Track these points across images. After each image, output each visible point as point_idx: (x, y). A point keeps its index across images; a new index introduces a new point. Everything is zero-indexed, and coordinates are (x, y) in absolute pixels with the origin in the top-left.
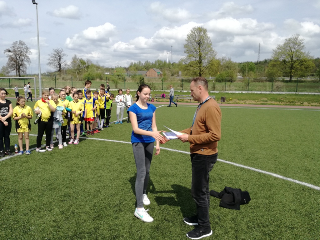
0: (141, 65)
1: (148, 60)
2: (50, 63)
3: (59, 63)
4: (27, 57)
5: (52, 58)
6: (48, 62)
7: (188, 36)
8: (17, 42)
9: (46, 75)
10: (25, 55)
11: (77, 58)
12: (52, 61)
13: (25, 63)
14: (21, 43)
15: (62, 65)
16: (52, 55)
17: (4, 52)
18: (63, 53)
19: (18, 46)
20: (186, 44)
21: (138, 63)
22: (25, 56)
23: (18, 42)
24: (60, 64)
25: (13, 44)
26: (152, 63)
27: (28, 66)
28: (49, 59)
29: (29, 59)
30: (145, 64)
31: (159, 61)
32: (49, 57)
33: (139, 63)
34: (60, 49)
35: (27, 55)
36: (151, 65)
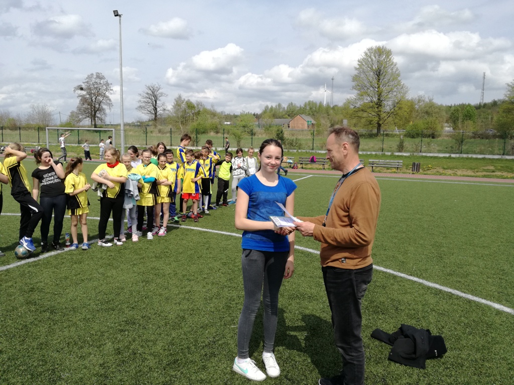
0: (281, 110)
1: (293, 102)
2: (140, 107)
3: (154, 107)
4: (107, 97)
5: (145, 100)
6: (138, 105)
7: (359, 61)
8: (92, 74)
9: (135, 126)
10: (105, 94)
11: (183, 99)
12: (144, 104)
13: (104, 107)
14: (99, 76)
15: (158, 109)
16: (145, 94)
17: (74, 91)
18: (160, 91)
19: (94, 80)
20: (356, 76)
21: (276, 106)
22: (104, 96)
23: (95, 74)
24: (156, 109)
25: (87, 78)
26: (299, 106)
27: (107, 111)
28: (140, 101)
29: (110, 100)
30: (287, 107)
31: (311, 103)
32: (139, 98)
33: (278, 107)
34: (157, 85)
35: (107, 94)
36: (297, 109)
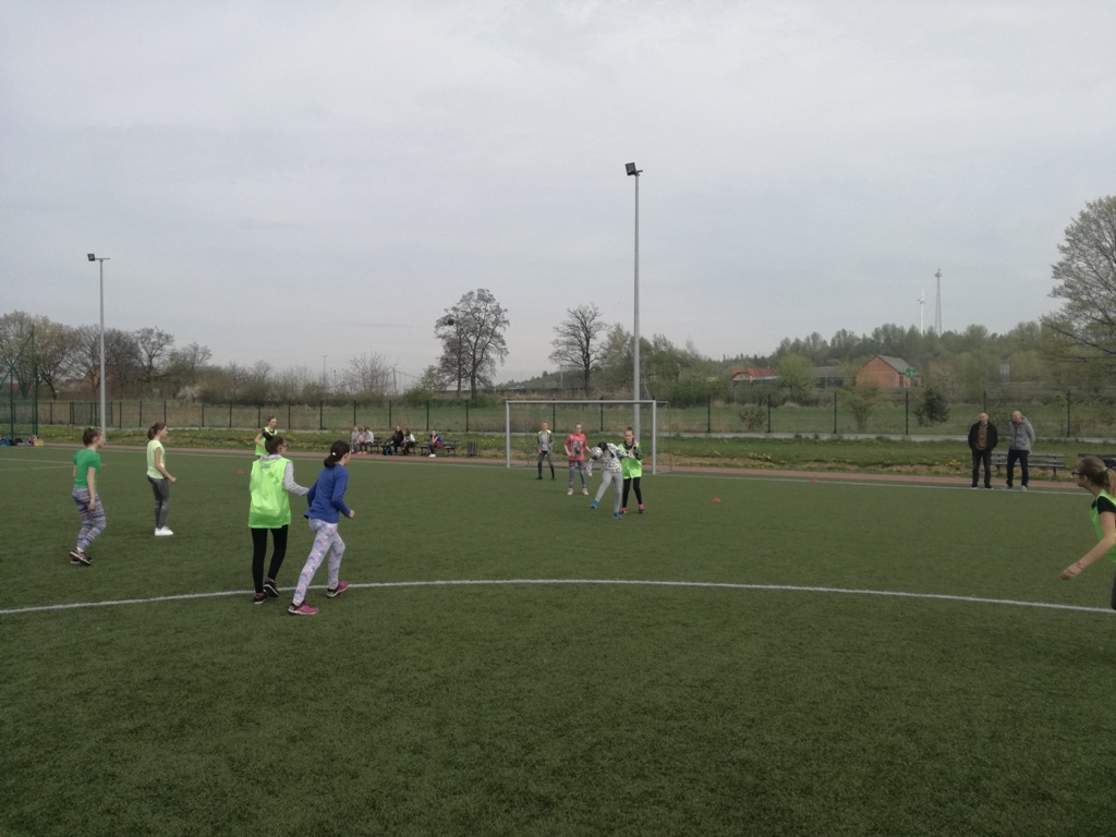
0: (819, 347)
1: (847, 329)
2: (558, 353)
3: (584, 352)
4: (498, 337)
5: (565, 339)
6: (553, 349)
8: (471, 293)
10: (493, 331)
11: (624, 334)
12: (563, 348)
13: (492, 355)
14: (484, 297)
15: (592, 357)
16: (566, 328)
17: (437, 327)
18: (597, 320)
19: (473, 304)
20: (1061, 264)
22: (493, 334)
23: (476, 293)
24: (588, 356)
25: (462, 301)
26: (861, 337)
27: (498, 366)
28: (556, 342)
29: (503, 343)
30: (833, 340)
31: (890, 329)
32: (555, 336)
33: (811, 341)
34: (591, 309)
35: (498, 330)
36: (856, 343)
